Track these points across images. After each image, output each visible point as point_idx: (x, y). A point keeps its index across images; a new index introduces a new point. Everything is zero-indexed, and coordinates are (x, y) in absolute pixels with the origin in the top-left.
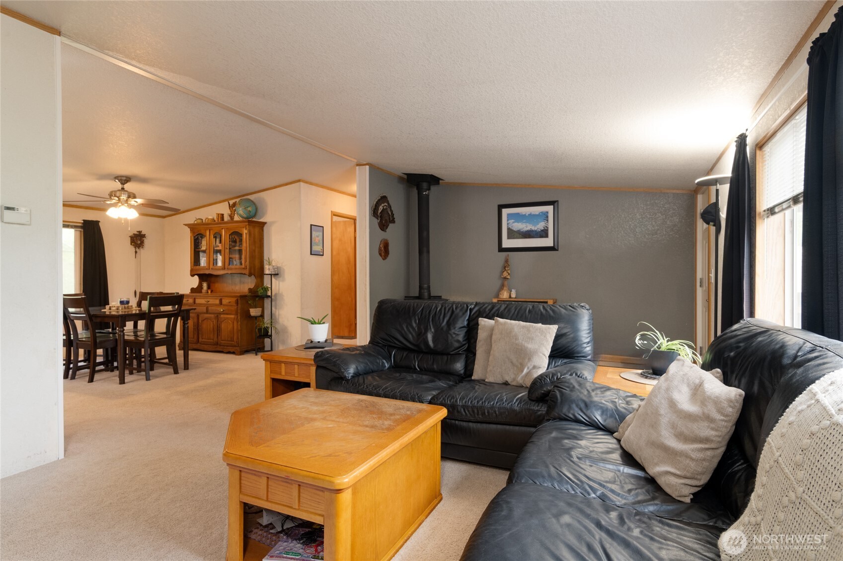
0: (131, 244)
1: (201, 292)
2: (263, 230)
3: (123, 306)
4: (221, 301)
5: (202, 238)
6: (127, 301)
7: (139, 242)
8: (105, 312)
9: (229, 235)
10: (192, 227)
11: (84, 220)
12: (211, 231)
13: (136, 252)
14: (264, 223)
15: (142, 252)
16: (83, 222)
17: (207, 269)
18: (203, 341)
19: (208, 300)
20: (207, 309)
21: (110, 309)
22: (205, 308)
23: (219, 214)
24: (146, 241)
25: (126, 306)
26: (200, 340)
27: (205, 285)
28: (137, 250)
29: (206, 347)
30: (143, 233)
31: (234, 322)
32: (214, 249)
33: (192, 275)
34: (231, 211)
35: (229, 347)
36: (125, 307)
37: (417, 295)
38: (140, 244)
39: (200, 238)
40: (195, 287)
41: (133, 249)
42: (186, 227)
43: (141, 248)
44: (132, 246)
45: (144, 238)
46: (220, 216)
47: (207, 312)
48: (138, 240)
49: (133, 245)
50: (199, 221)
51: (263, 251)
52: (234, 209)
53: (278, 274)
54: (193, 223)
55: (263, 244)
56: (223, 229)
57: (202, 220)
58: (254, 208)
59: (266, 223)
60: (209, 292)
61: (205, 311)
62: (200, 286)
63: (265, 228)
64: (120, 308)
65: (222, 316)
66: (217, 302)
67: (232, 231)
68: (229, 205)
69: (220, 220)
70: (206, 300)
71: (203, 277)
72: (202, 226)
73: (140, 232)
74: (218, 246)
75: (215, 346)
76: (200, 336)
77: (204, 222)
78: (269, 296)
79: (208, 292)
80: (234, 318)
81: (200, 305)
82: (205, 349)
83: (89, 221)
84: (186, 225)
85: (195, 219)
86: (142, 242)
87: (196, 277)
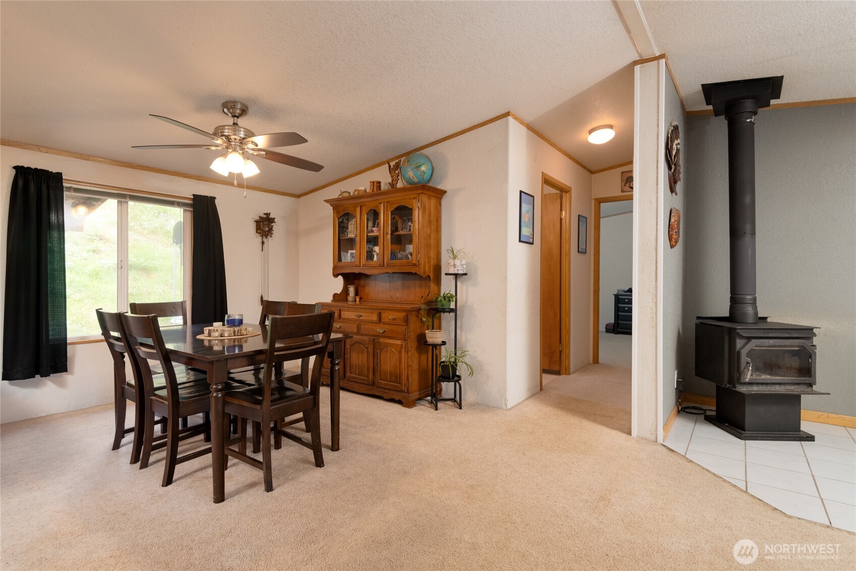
0: (257, 232)
1: (347, 300)
2: (440, 205)
3: (232, 329)
4: (380, 315)
5: (348, 220)
6: (239, 320)
7: (267, 229)
8: (202, 341)
9: (392, 213)
10: (336, 204)
11: (194, 195)
12: (364, 208)
13: (263, 243)
14: (443, 192)
15: (270, 242)
16: (192, 197)
17: (356, 266)
18: (353, 377)
19: (360, 314)
20: (358, 327)
21: (209, 335)
22: (355, 326)
23: (373, 182)
24: (276, 227)
25: (236, 329)
26: (348, 374)
27: (352, 290)
28: (265, 240)
29: (356, 386)
30: (271, 216)
31: (400, 352)
32: (367, 236)
33: (336, 275)
34: (392, 177)
35: (392, 392)
36: (234, 332)
37: (727, 315)
38: (268, 231)
39: (346, 222)
40: (339, 292)
41: (259, 239)
42: (328, 205)
43: (269, 237)
44: (259, 235)
45: (273, 224)
46: (375, 184)
47: (358, 333)
48: (264, 226)
49: (259, 233)
50: (346, 195)
51: (441, 236)
52: (397, 172)
53: (466, 274)
54: (337, 197)
55: (440, 226)
56: (380, 203)
57: (350, 193)
58: (430, 167)
59: (445, 192)
60: (358, 300)
61: (355, 330)
62: (345, 291)
63: (444, 202)
64: (226, 334)
65: (382, 340)
66: (374, 317)
67: (395, 206)
68: (390, 166)
69: (375, 190)
70: (357, 314)
71: (350, 278)
72: (350, 202)
73: (268, 214)
74: (372, 231)
75: (370, 387)
76: (348, 369)
77: (352, 194)
78: (451, 310)
79: (356, 300)
80: (402, 345)
81: (348, 320)
82: (355, 390)
83: (201, 196)
84: (327, 201)
85: (340, 193)
86: (271, 229)
87: (340, 278)
